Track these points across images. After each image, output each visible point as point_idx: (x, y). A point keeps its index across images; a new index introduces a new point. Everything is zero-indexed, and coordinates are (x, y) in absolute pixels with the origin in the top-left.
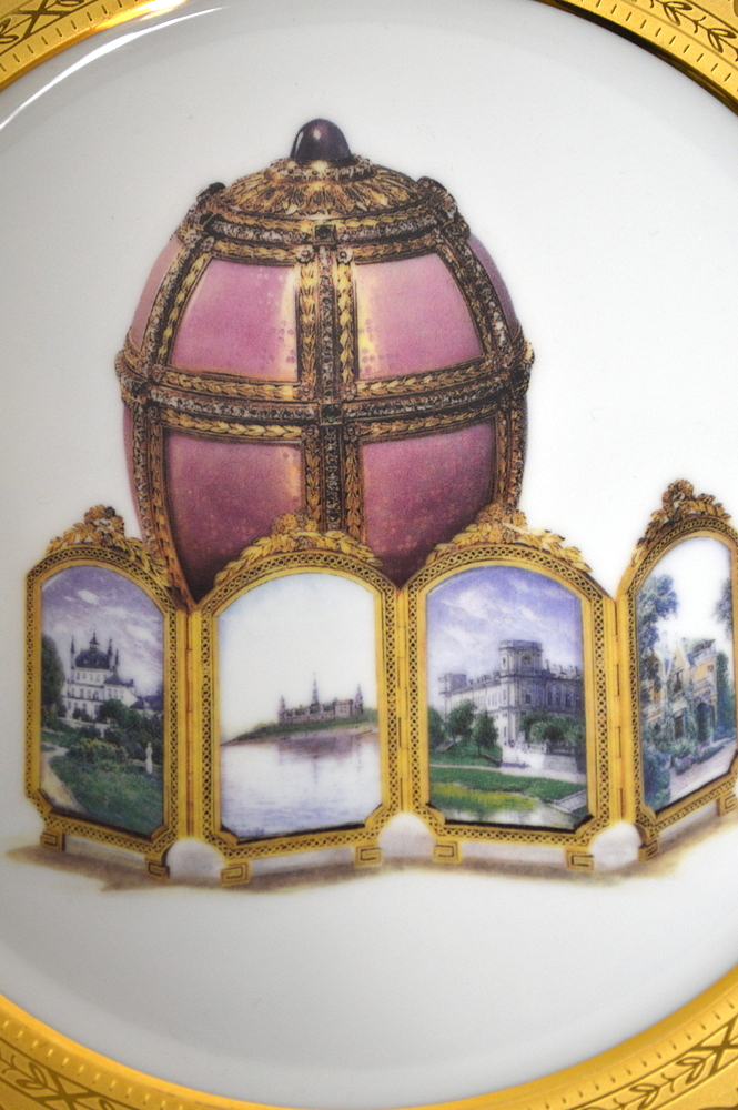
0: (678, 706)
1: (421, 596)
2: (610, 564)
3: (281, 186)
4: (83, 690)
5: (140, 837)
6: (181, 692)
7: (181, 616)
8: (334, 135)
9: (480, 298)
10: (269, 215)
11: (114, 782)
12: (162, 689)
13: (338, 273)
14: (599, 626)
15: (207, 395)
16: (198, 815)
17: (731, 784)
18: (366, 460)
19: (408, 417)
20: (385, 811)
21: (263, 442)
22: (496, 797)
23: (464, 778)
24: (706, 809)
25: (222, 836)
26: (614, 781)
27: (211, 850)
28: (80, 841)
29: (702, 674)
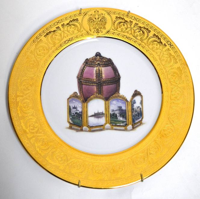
0: (136, 113)
1: (109, 102)
2: (129, 98)
3: (94, 59)
4: (73, 111)
5: (80, 126)
6: (84, 111)
7: (84, 103)
8: (100, 53)
9: (115, 71)
10: (93, 62)
11: (77, 121)
12: (82, 111)
13: (100, 68)
14: (128, 105)
15: (86, 80)
16: (86, 124)
17: (142, 121)
18: (103, 87)
19: (108, 83)
20: (106, 124)
21: (92, 85)
22: (117, 122)
24: (139, 123)
25: (88, 126)
26: (130, 121)
27: (87, 128)
28: (73, 127)
29: (139, 110)
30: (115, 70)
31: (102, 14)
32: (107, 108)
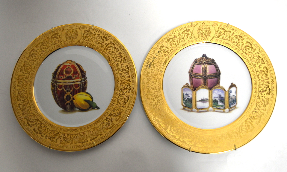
0: (232, 100)
1: (212, 91)
2: (227, 89)
3: (201, 59)
4: (186, 97)
5: (190, 108)
6: (193, 97)
7: (193, 92)
8: (205, 55)
10: (200, 61)
11: (188, 104)
13: (206, 66)
14: (226, 94)
15: (195, 75)
16: (195, 107)
17: (236, 106)
18: (208, 80)
19: (211, 77)
20: (209, 107)
21: (200, 79)
22: (218, 106)
23: (215, 105)
24: (234, 108)
25: (197, 108)
26: (227, 105)
27: (196, 109)
28: (186, 108)
29: (234, 98)
30: (217, 67)
31: (208, 26)
32: (210, 95)
